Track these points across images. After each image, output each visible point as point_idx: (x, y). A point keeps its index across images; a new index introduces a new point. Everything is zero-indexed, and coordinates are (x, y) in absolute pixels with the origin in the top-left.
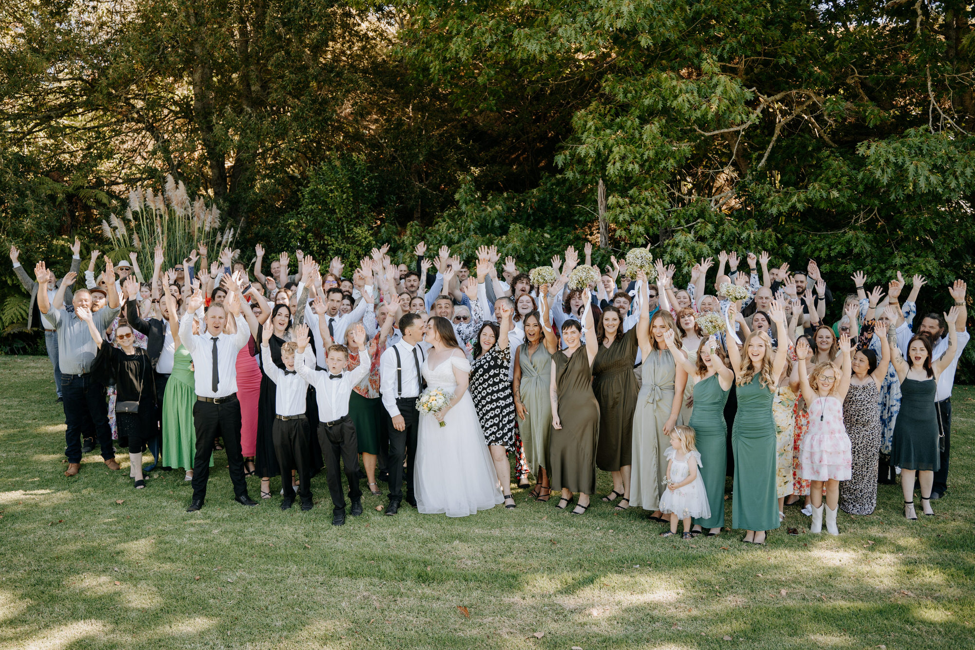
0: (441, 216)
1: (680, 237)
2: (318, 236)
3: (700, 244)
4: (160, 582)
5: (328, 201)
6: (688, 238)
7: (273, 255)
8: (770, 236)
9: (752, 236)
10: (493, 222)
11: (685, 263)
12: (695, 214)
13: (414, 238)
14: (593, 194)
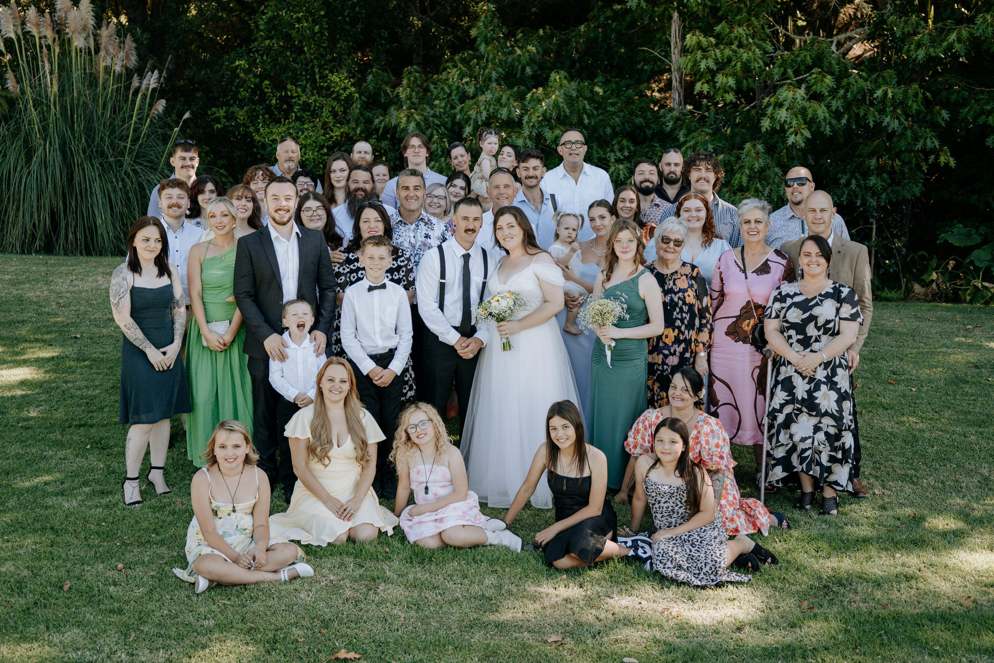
0: (451, 60)
1: (785, 94)
2: (279, 86)
3: (815, 104)
4: (36, 564)
5: (294, 33)
6: (798, 95)
7: (214, 109)
8: (916, 95)
9: (890, 95)
10: (523, 69)
11: (792, 130)
12: (809, 61)
13: (412, 90)
14: (664, 34)
